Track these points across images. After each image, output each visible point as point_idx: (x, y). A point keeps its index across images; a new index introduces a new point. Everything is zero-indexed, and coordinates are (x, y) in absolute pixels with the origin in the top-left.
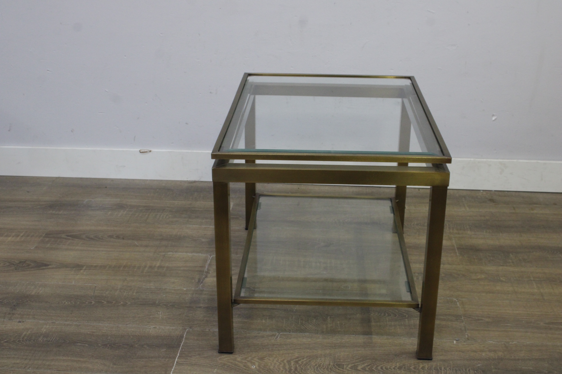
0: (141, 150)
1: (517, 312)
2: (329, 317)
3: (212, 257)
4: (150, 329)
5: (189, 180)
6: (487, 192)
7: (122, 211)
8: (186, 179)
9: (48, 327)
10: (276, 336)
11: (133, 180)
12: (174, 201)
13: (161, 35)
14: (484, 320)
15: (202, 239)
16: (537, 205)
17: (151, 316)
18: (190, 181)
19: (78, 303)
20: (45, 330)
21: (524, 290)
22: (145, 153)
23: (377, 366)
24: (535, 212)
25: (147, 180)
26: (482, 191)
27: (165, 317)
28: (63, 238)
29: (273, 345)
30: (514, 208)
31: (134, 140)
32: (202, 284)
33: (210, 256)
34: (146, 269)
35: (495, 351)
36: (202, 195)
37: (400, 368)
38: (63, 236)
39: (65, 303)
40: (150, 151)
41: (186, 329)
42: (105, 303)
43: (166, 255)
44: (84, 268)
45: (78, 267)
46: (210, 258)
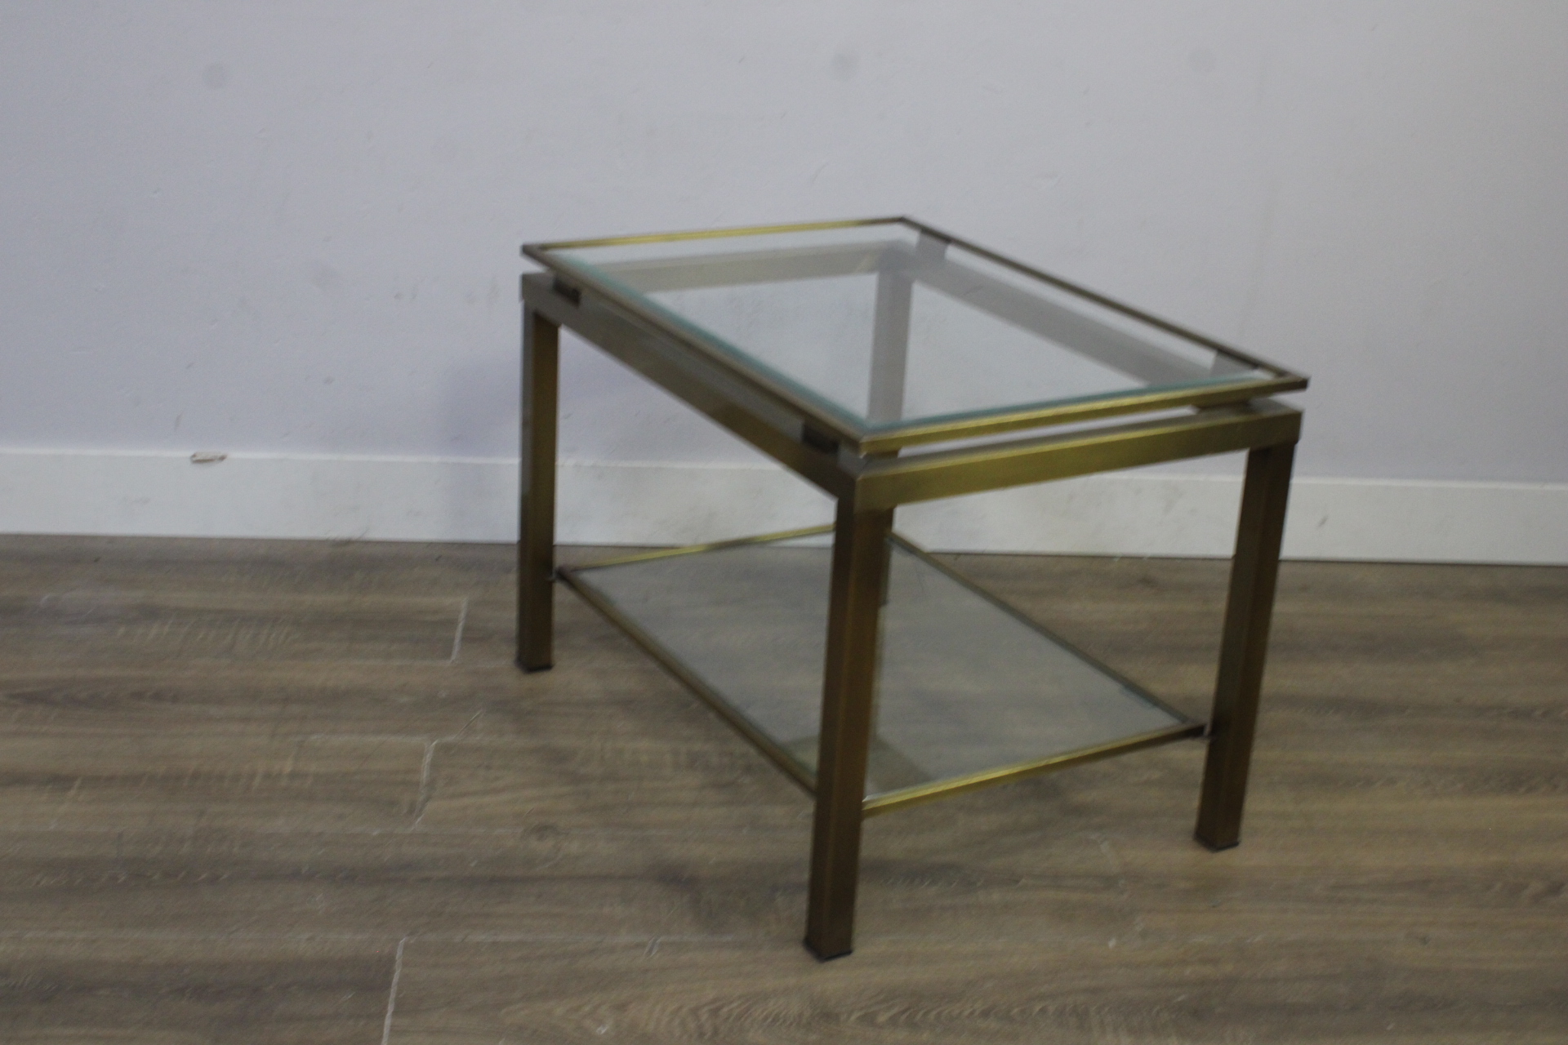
0: (196, 455)
1: (1253, 863)
2: (778, 893)
3: (436, 745)
4: (299, 942)
5: (331, 536)
6: (1130, 559)
7: (157, 625)
8: (322, 536)
10: (648, 948)
11: (172, 539)
12: (298, 597)
14: (1175, 885)
15: (398, 697)
17: (295, 909)
18: (336, 540)
19: (79, 880)
21: (1260, 807)
22: (208, 463)
23: (926, 1014)
25: (212, 539)
26: (1117, 559)
27: (333, 909)
29: (645, 971)
30: (1205, 601)
31: (177, 425)
32: (420, 818)
33: (430, 743)
35: (1214, 961)
36: (376, 579)
39: (39, 882)
40: (222, 458)
41: (400, 939)
42: (157, 876)
43: (305, 743)
44: (77, 783)
45: (59, 781)
46: (429, 747)
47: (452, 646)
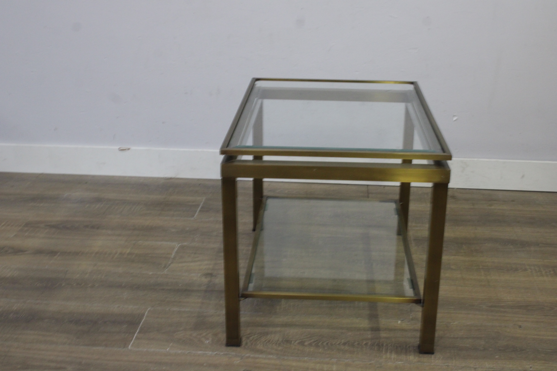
0: (120, 148)
1: (462, 296)
3: (180, 245)
4: (114, 308)
5: (165, 176)
7: (99, 204)
8: (162, 176)
9: (19, 305)
11: (112, 176)
12: (149, 196)
15: (172, 229)
16: (495, 202)
17: (116, 297)
18: (166, 178)
20: (15, 308)
21: (471, 277)
22: (123, 151)
23: (323, 343)
24: (493, 207)
25: (125, 177)
27: (129, 297)
28: (41, 228)
30: (473, 204)
31: (114, 138)
32: (167, 269)
34: (117, 255)
36: (176, 191)
37: (345, 344)
38: (42, 225)
39: (37, 284)
40: (129, 149)
41: (148, 308)
42: (75, 284)
43: (136, 243)
44: (59, 254)
45: (52, 253)
46: (177, 246)
47: (195, 213)
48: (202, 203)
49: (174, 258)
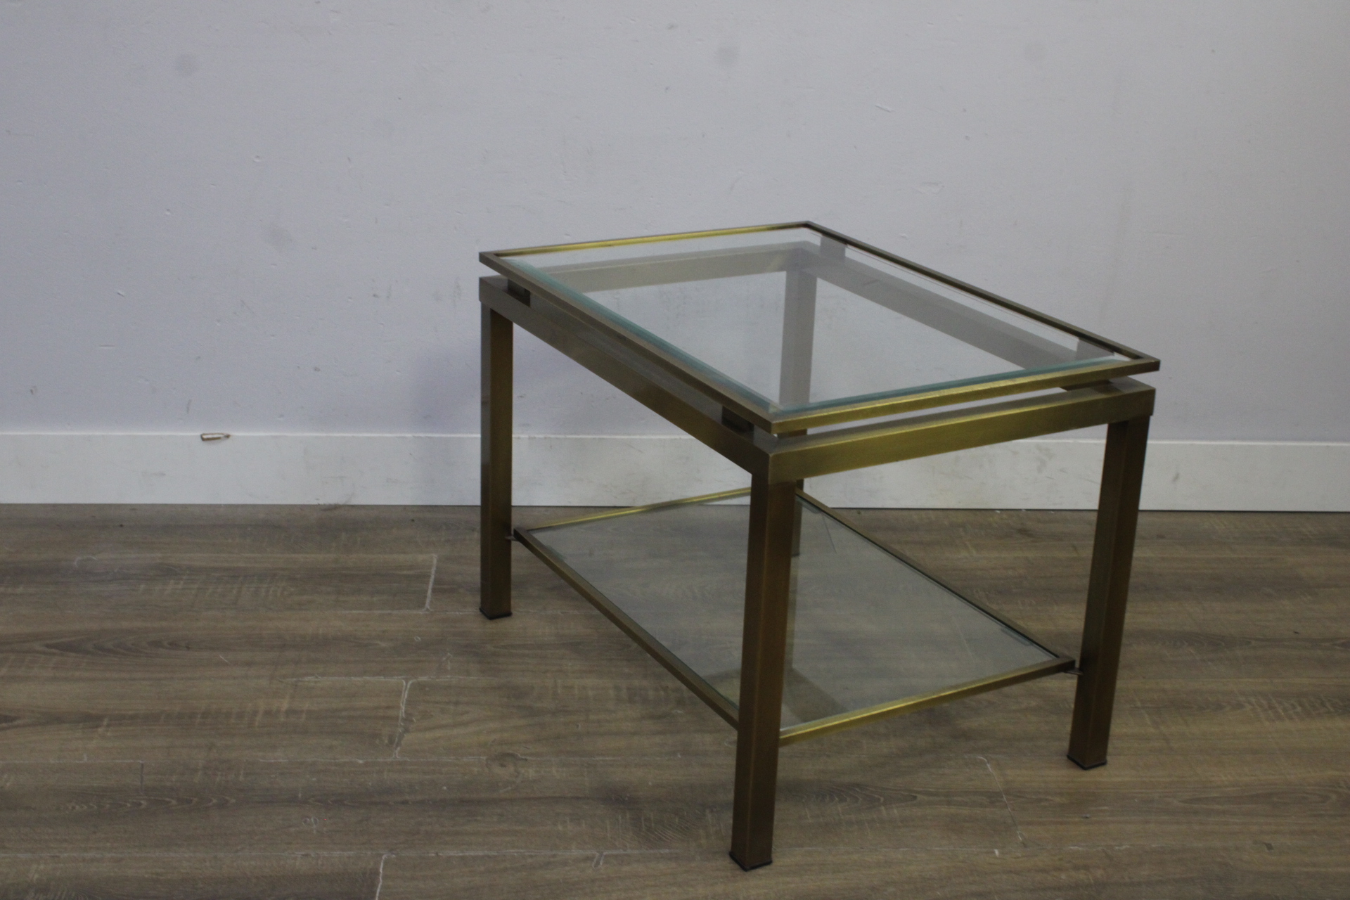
0: (204, 434)
1: (1119, 779)
2: (708, 811)
3: (412, 684)
4: (295, 859)
5: (321, 502)
6: (1010, 512)
7: (172, 581)
8: (315, 502)
9: (42, 867)
10: (595, 860)
11: (185, 506)
12: (293, 555)
13: (257, 160)
14: (1051, 800)
15: (379, 642)
17: (292, 830)
18: (325, 505)
19: (108, 806)
20: (36, 876)
21: (1125, 730)
22: (213, 441)
25: (219, 506)
26: (998, 512)
27: (325, 829)
28: (38, 652)
29: (593, 881)
30: (1075, 548)
31: (188, 409)
32: (399, 748)
33: (407, 683)
34: (259, 718)
35: (1086, 868)
36: (359, 539)
38: (37, 646)
39: (74, 808)
40: (228, 436)
41: (382, 855)
42: (174, 802)
43: (300, 684)
44: (106, 721)
45: (90, 720)
46: (406, 686)
47: (425, 597)
48: (433, 570)
49: (408, 719)
